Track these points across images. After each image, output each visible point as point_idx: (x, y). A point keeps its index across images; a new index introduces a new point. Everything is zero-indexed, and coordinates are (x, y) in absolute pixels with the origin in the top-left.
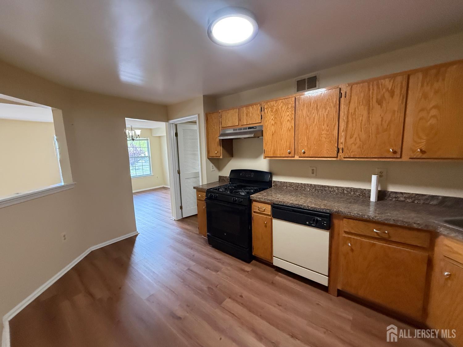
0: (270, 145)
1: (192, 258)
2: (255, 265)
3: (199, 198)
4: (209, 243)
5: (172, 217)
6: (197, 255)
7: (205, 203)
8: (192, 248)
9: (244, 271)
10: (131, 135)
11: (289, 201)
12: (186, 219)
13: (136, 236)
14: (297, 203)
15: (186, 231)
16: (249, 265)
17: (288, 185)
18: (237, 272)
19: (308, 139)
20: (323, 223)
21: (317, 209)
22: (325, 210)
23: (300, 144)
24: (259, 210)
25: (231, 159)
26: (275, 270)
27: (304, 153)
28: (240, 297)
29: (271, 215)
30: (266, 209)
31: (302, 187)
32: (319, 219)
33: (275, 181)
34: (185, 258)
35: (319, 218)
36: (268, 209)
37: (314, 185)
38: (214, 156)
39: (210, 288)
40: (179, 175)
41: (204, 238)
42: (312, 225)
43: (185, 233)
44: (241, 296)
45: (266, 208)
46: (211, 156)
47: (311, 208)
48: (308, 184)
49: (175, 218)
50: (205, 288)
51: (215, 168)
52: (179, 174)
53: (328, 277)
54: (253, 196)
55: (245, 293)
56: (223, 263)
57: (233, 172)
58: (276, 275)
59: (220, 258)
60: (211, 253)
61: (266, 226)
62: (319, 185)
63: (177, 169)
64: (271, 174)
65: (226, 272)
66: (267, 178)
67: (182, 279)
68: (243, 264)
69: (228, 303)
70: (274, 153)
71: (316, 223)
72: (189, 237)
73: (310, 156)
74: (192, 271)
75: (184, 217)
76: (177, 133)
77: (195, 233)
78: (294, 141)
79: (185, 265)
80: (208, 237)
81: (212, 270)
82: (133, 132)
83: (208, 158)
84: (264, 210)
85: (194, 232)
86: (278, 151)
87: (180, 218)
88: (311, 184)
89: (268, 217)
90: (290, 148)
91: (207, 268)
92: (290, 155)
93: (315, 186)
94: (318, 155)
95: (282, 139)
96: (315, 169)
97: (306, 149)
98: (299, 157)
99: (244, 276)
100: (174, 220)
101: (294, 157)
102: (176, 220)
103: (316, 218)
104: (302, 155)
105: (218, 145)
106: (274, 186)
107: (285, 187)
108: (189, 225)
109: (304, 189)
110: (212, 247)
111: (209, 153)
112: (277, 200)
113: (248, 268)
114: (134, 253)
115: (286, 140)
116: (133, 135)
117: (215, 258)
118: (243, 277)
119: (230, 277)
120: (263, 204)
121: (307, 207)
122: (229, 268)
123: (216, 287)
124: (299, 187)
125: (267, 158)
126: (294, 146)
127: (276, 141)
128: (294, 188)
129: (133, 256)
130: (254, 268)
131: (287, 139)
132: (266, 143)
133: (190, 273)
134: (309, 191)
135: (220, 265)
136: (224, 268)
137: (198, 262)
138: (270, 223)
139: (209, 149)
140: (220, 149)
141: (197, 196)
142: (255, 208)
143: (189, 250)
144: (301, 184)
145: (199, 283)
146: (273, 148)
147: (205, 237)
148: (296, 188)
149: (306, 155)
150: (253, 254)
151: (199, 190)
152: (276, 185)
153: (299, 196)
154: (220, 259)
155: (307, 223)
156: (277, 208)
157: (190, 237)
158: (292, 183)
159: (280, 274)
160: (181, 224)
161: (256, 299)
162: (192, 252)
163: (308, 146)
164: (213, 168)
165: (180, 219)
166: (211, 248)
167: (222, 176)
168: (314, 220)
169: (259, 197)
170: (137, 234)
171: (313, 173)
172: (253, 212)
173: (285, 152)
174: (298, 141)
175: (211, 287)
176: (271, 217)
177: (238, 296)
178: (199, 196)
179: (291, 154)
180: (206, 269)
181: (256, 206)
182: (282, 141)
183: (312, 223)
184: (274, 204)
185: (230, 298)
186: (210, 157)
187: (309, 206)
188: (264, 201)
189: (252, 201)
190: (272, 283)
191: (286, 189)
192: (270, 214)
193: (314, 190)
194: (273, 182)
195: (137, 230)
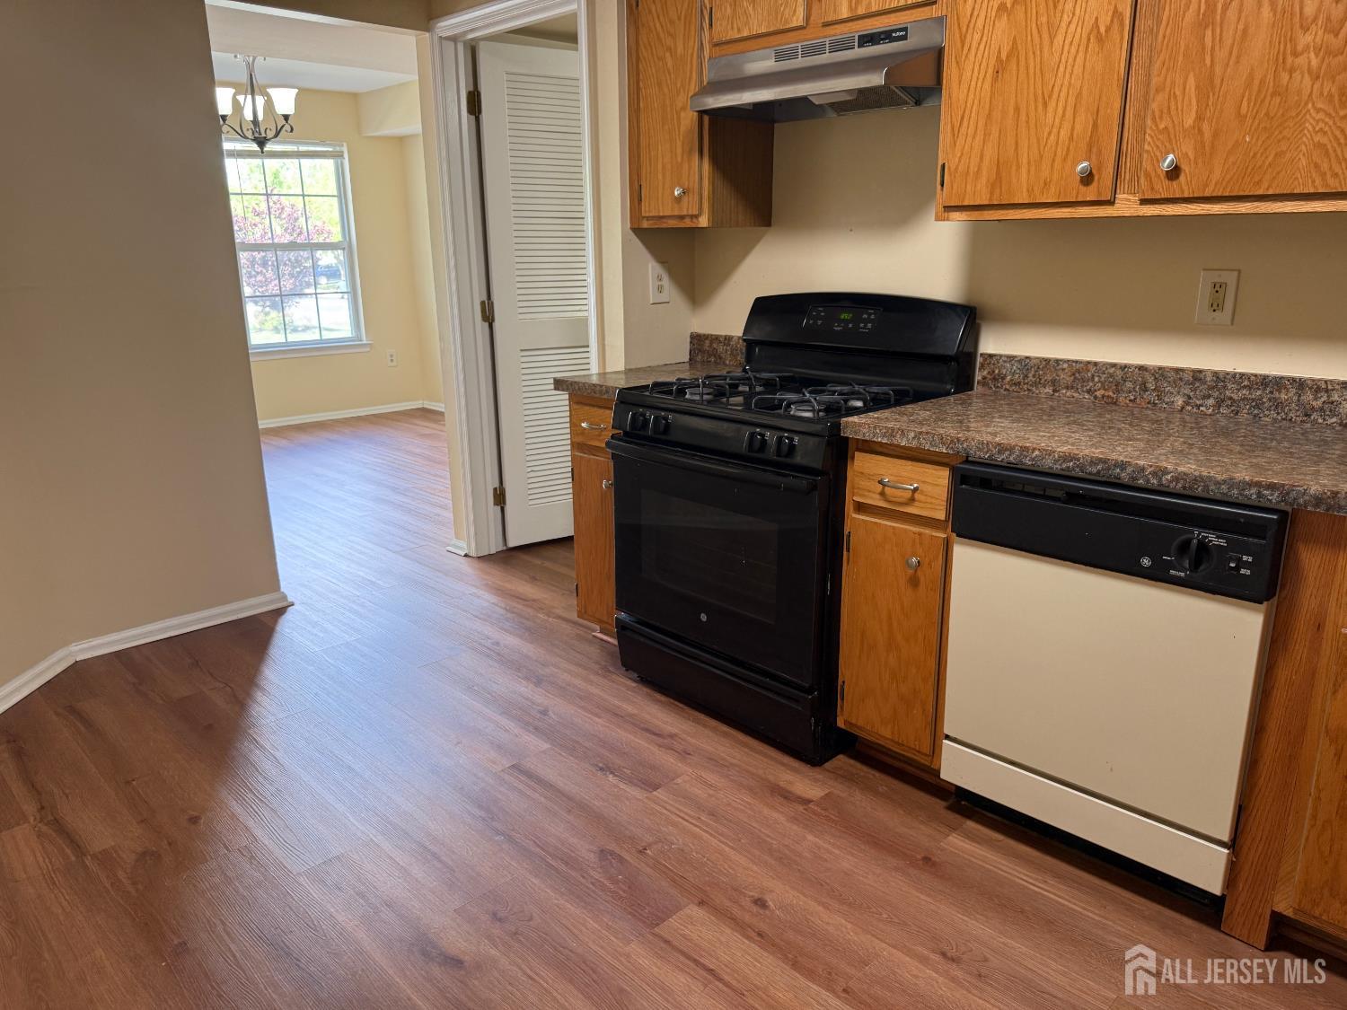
0: (979, 137)
1: (535, 722)
2: (848, 778)
3: (579, 439)
4: (624, 664)
5: (455, 541)
6: (561, 709)
7: (611, 464)
8: (540, 682)
9: (786, 796)
10: (248, 115)
11: (1054, 445)
12: (524, 557)
13: (280, 612)
14: (1102, 453)
15: (519, 607)
16: (815, 773)
17: (1065, 378)
18: (748, 799)
19: (1207, 87)
20: (1232, 565)
21: (1206, 488)
22: (1254, 491)
23: (1154, 119)
24: (882, 494)
25: (757, 241)
26: (949, 808)
27: (1174, 173)
28: (755, 909)
29: (946, 521)
30: (922, 493)
31: (1146, 390)
32: (1213, 539)
33: (991, 356)
34: (504, 721)
35: (1212, 537)
36: (933, 487)
37: (1215, 374)
38: (668, 213)
39: (612, 853)
40: (491, 327)
41: (602, 640)
42: (1172, 572)
43: (509, 615)
44: (761, 903)
45: (923, 487)
46: (648, 218)
47: (1176, 479)
48: (1177, 370)
49: (469, 546)
50: (585, 850)
51: (670, 292)
52: (487, 324)
53: (1226, 851)
54: (859, 425)
55: (781, 893)
56: (685, 754)
57: (763, 307)
58: (954, 829)
59: (674, 730)
60: (630, 709)
61: (914, 582)
62: (1242, 375)
63: (479, 296)
64: (970, 316)
65: (698, 791)
66: (951, 338)
67: (480, 807)
68: (783, 764)
69: (693, 924)
70: (997, 182)
71: (1195, 565)
72: (528, 629)
73: (1207, 193)
74: (529, 774)
75: (512, 543)
76: (479, 94)
77: (559, 617)
78: (1117, 105)
79: (499, 747)
80: (619, 638)
81: (630, 781)
82: (260, 101)
83: (637, 231)
84: (909, 494)
85: (559, 612)
86: (1024, 171)
87: (495, 546)
88: (1200, 371)
89: (927, 531)
90: (1092, 147)
91: (606, 769)
92: (1090, 193)
93: (1220, 379)
94: (1259, 183)
95: (1050, 97)
96: (1230, 279)
97: (1188, 147)
98: (1144, 202)
99: (782, 819)
100: (466, 555)
101: (1111, 203)
102: (473, 553)
103: (1197, 534)
104: (1158, 187)
105: (690, 152)
106: (984, 382)
107: (1049, 390)
108: (533, 579)
109: (1153, 397)
110: (635, 681)
111: (640, 200)
112: (990, 438)
113: (806, 783)
114: (263, 683)
115: (1071, 100)
116: (260, 117)
117: (647, 730)
118: (778, 819)
119: (712, 814)
120: (910, 463)
121: (1154, 474)
122: (712, 778)
123: (642, 852)
124: (1129, 385)
125: (956, 215)
126: (1116, 129)
127: (1017, 109)
128: (1099, 394)
129: (259, 696)
130: (839, 789)
131: (1080, 94)
132: (957, 125)
133: (521, 786)
134: (1183, 408)
135: (668, 760)
136: (688, 777)
137: (566, 742)
138: (940, 561)
139: (639, 176)
140: (700, 172)
141: (574, 425)
142: (864, 483)
143: (525, 689)
144: (1142, 368)
145: (559, 830)
146: (990, 153)
147: (605, 637)
148: (1111, 394)
149: (1183, 186)
150: (840, 723)
151: (581, 394)
152: (995, 379)
153: (1120, 430)
154: (672, 736)
155: (1146, 562)
156: (985, 483)
157: (534, 633)
158: (1089, 362)
159: (970, 824)
160: (497, 575)
161: (834, 923)
162: (540, 697)
163: (1200, 131)
164: (660, 289)
165: (493, 551)
166: (634, 685)
167: (706, 337)
168: (1184, 548)
169: (890, 425)
170: (279, 605)
171: (1216, 306)
172: (849, 508)
173: (1063, 176)
174: (1146, 102)
175: (618, 850)
176: (945, 530)
177: (747, 903)
178: (584, 425)
179: (1095, 184)
180: (599, 773)
181: (869, 477)
182: (1052, 104)
183: (1170, 565)
184: (967, 461)
185: (701, 903)
186: (645, 225)
187: (1165, 471)
188: (914, 444)
189: (851, 446)
190: (927, 860)
191: (1051, 397)
192: (943, 517)
193: (1211, 401)
194: (979, 360)
195: (282, 590)
